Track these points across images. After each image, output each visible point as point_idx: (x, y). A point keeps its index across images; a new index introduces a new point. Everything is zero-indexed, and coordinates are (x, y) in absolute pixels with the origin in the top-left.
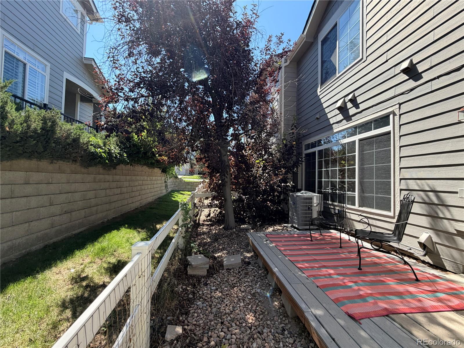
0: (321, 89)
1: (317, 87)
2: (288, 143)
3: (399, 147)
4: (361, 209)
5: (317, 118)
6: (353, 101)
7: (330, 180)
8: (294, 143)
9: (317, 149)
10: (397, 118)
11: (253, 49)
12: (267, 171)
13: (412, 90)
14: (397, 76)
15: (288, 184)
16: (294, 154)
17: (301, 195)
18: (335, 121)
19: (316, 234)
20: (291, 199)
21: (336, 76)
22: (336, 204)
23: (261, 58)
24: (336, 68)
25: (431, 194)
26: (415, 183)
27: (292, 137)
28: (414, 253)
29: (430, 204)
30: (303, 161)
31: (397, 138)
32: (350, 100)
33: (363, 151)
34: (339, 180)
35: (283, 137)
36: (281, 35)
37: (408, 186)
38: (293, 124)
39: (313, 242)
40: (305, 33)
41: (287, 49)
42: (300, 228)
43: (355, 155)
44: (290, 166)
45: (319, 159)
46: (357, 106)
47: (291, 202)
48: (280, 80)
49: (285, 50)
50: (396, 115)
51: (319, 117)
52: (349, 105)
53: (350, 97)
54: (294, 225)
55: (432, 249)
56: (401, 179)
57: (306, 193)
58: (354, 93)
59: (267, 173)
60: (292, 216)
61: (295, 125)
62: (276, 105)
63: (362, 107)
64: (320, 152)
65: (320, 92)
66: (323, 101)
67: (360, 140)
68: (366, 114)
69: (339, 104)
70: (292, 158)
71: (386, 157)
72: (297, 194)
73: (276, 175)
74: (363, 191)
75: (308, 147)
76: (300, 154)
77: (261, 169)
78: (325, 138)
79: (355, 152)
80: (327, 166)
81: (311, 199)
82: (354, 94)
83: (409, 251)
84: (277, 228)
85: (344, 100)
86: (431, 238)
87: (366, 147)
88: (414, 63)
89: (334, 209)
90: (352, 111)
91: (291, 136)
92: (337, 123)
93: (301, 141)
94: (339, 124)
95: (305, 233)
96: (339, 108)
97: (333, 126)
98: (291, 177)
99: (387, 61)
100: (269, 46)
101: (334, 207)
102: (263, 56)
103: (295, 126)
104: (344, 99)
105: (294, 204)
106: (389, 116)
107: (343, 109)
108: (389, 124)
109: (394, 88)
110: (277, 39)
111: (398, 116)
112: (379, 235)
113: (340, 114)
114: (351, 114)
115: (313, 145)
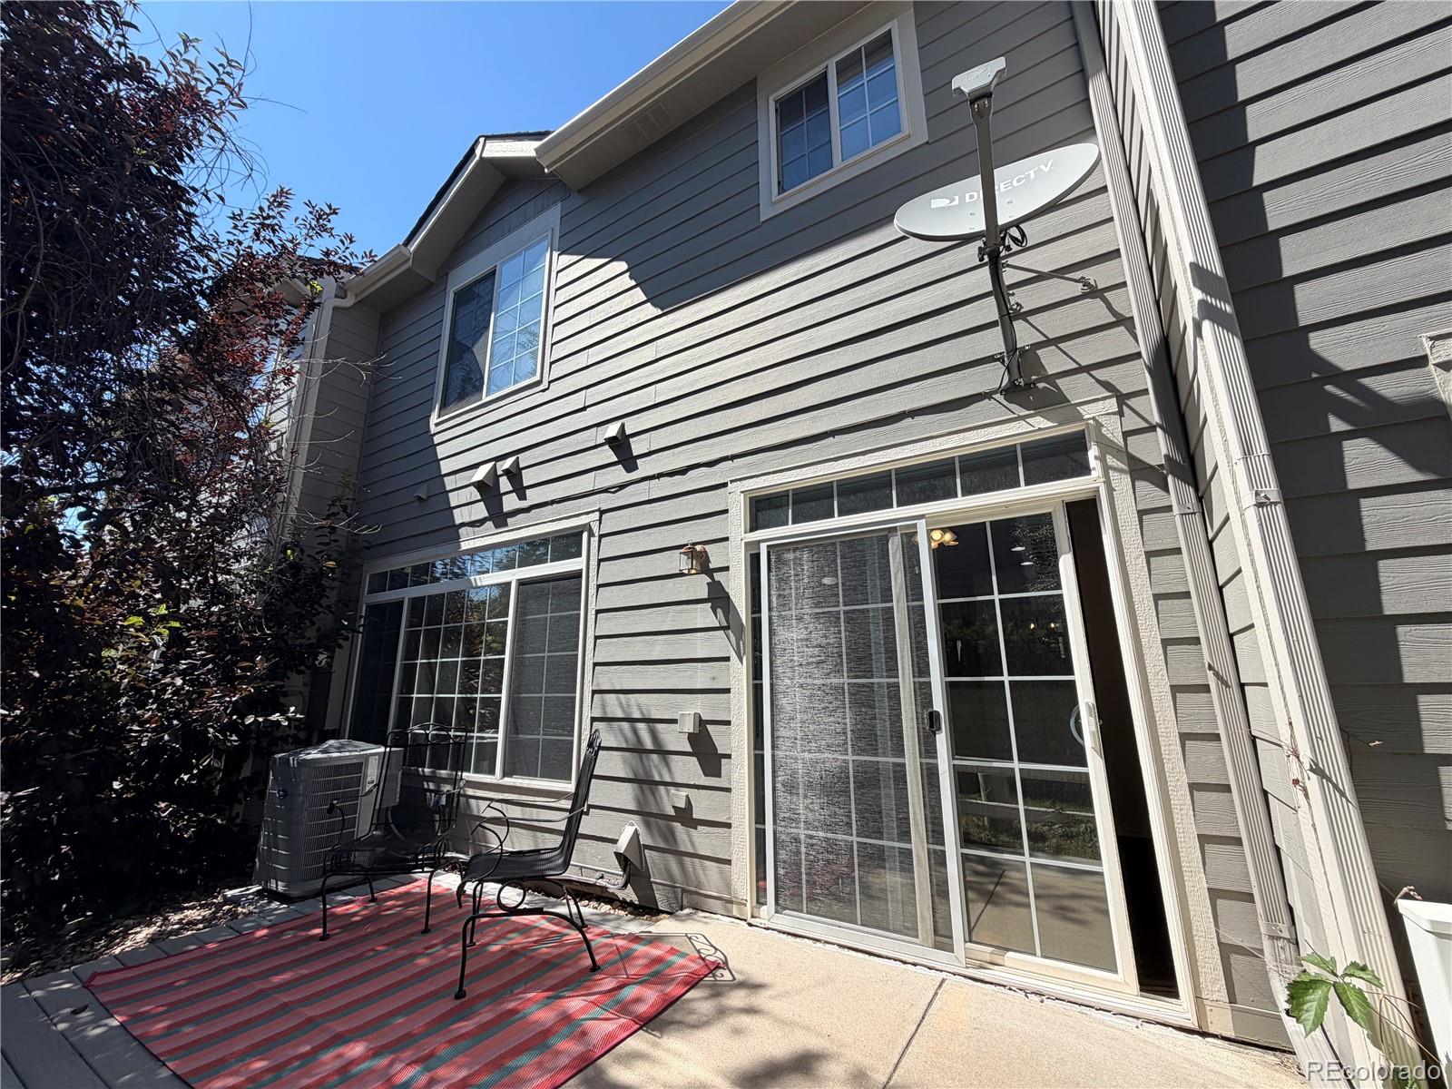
0: (439, 417)
1: (431, 410)
2: (307, 561)
3: (594, 612)
4: (508, 781)
5: (420, 498)
6: (514, 475)
7: (435, 695)
8: (331, 564)
9: (408, 593)
10: (595, 540)
11: (196, 190)
12: (183, 665)
13: (622, 487)
14: (599, 449)
15: (275, 717)
16: (324, 602)
17: (320, 756)
18: (467, 520)
19: (350, 905)
20: (275, 779)
21: (481, 400)
22: (443, 773)
23: (232, 238)
24: (482, 378)
25: (641, 726)
26: (616, 703)
27: (328, 544)
28: (608, 885)
29: (638, 750)
30: (359, 632)
31: (592, 590)
32: (507, 472)
33: (525, 614)
34: (460, 696)
35: (287, 538)
36: (328, 211)
37: (605, 712)
38: (339, 500)
39: (329, 943)
40: (413, 247)
41: (340, 258)
42: (295, 893)
43: (507, 621)
44: (301, 645)
45: (410, 624)
46: (520, 491)
47: (273, 790)
48: (309, 342)
49: (331, 258)
50: (594, 536)
51: (424, 497)
52: (505, 484)
53: (508, 463)
54: (273, 885)
55: (638, 866)
56: (594, 692)
57: (339, 749)
58: (518, 458)
59: (182, 674)
60: (270, 848)
61: (345, 502)
62: (278, 417)
63: (533, 496)
64: (417, 603)
65: (437, 425)
66: (441, 451)
67: (522, 583)
68: (539, 519)
69: (480, 474)
70: (315, 615)
71: (568, 635)
72: (303, 756)
73: (228, 680)
74: (516, 728)
75: (382, 583)
76: (349, 603)
77: (155, 655)
78: (447, 561)
79: (507, 615)
80: (431, 652)
81: (358, 767)
82: (517, 461)
83: (601, 882)
84: (180, 922)
85: (494, 468)
86: (638, 835)
87: (532, 605)
88: (628, 432)
89: (438, 792)
90: (510, 502)
91: (326, 540)
92: (473, 524)
93: (358, 561)
94: (476, 529)
95: (308, 910)
96: (480, 486)
97: (462, 531)
98: (305, 685)
99: (584, 409)
100: (274, 217)
101: (439, 786)
102: (246, 238)
103: (344, 508)
104: (495, 464)
105: (285, 796)
106: (581, 533)
107: (488, 490)
108: (579, 555)
109: (593, 474)
110: (311, 213)
111: (597, 539)
112: (527, 859)
113: (482, 503)
114: (506, 508)
115: (399, 580)
